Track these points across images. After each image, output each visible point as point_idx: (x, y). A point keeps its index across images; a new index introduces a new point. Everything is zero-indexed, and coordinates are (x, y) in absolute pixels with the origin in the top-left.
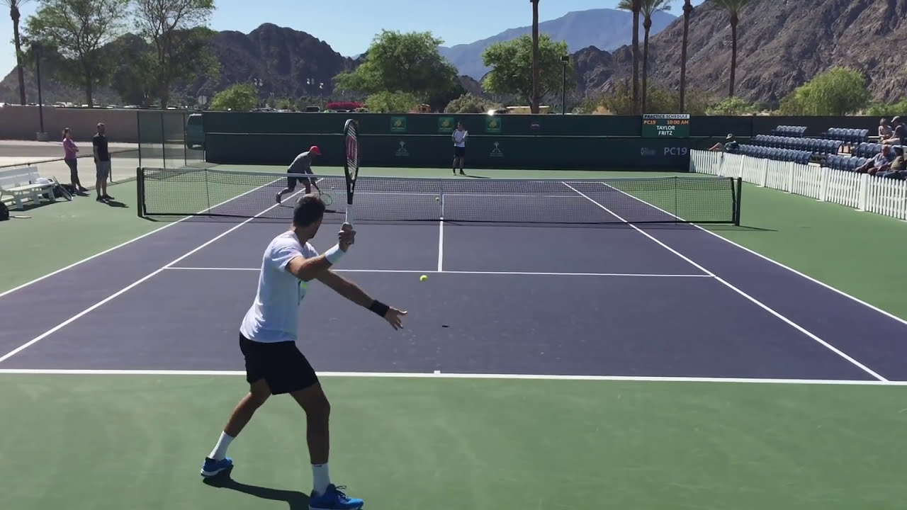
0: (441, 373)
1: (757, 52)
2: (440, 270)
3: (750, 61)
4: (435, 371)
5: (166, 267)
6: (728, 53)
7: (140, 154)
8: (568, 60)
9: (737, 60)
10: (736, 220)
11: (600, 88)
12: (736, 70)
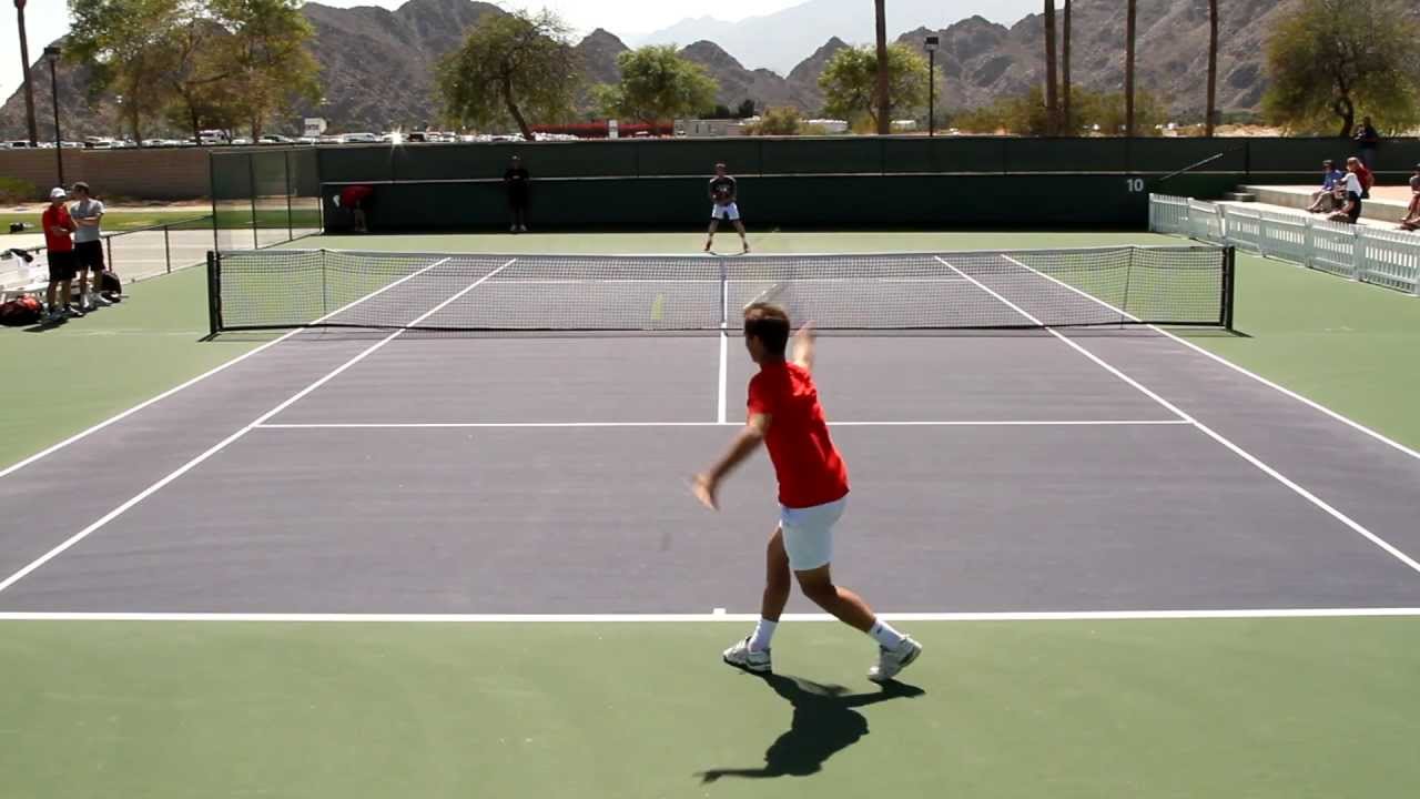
0: (727, 612)
1: (1250, 25)
2: (722, 420)
3: (1239, 41)
4: (716, 610)
5: (256, 424)
6: (1203, 27)
7: (216, 223)
8: (937, 43)
9: (1219, 38)
10: (1227, 319)
11: (991, 86)
12: (1218, 54)
